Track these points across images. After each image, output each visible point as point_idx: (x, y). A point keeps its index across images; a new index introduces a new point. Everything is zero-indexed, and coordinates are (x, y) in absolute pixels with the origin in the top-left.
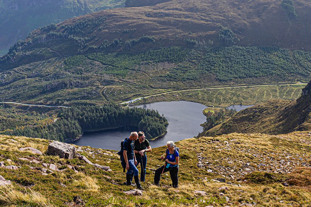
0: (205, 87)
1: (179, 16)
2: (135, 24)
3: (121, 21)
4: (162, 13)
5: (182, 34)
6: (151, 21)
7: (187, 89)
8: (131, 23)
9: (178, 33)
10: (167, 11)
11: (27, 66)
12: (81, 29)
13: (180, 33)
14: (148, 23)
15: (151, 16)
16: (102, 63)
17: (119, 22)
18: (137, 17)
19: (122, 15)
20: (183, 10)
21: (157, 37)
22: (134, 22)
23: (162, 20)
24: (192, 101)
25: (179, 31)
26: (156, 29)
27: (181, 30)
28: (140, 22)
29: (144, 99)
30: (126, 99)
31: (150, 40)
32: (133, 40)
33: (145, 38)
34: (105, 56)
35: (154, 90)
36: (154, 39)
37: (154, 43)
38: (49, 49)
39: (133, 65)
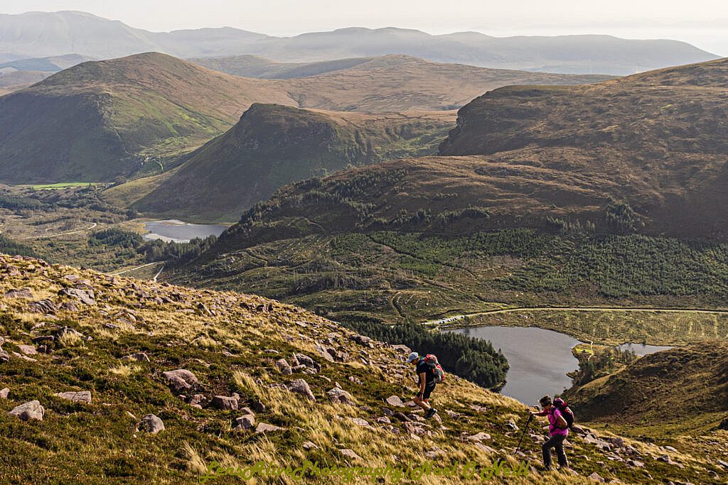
0: (577, 305)
1: (535, 175)
2: (457, 185)
3: (433, 179)
4: (503, 168)
5: (539, 208)
6: (484, 181)
7: (544, 307)
8: (450, 183)
9: (532, 206)
10: (513, 167)
11: (269, 246)
12: (363, 188)
13: (536, 206)
14: (478, 186)
15: (485, 174)
16: (395, 249)
17: (428, 180)
18: (459, 174)
19: (433, 169)
20: (543, 165)
21: (492, 211)
22: (454, 183)
23: (504, 181)
24: (552, 330)
25: (533, 201)
26: (492, 197)
27: (538, 200)
28: (465, 183)
29: (466, 319)
30: (434, 317)
31: (480, 214)
32: (451, 213)
33: (473, 210)
34: (400, 238)
35: (483, 304)
36: (487, 213)
37: (487, 220)
38: (307, 220)
39: (448, 256)
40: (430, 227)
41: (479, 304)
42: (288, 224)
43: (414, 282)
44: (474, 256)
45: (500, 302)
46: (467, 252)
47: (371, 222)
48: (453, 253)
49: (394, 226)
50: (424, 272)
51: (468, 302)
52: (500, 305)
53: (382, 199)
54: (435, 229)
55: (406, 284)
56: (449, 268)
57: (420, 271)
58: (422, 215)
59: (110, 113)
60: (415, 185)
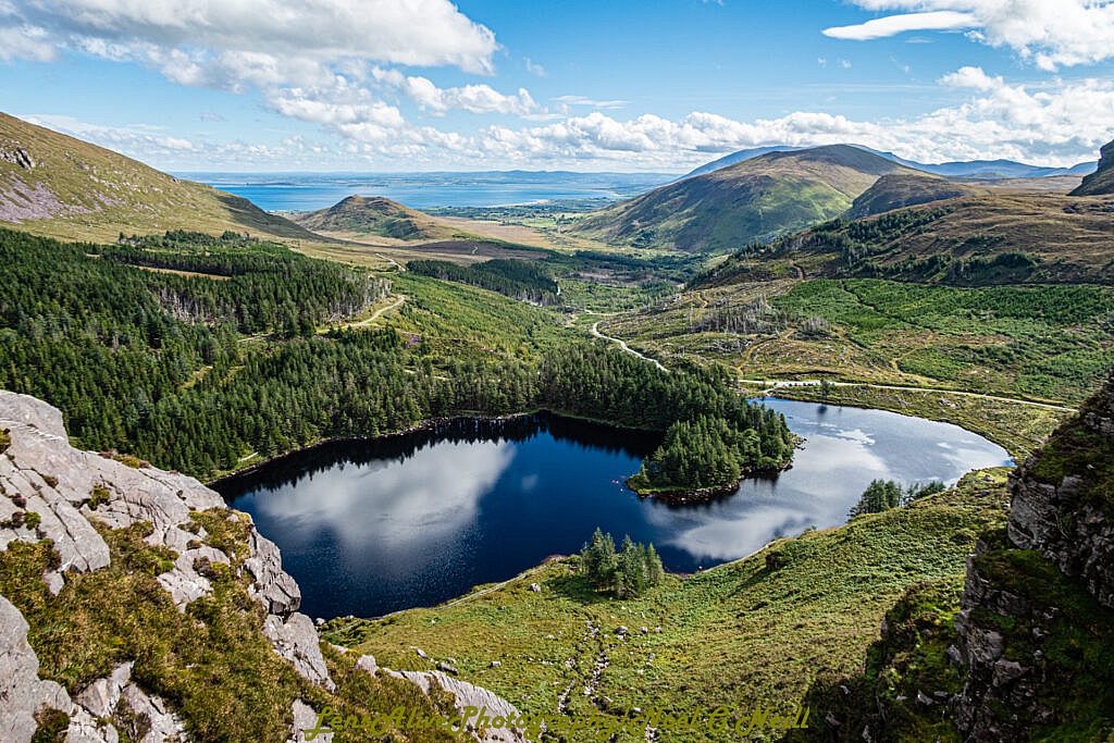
2: (1012, 224)
3: (986, 217)
6: (1064, 220)
8: (1004, 222)
11: (727, 288)
14: (1048, 224)
15: (1078, 211)
17: (978, 218)
18: (1031, 211)
21: (1048, 258)
22: (1013, 221)
23: (1100, 218)
26: (1058, 239)
28: (1031, 220)
30: (782, 376)
31: (1022, 261)
32: (977, 257)
33: (1014, 255)
34: (883, 287)
35: (893, 375)
36: (1038, 261)
37: (1031, 270)
38: (792, 262)
39: (925, 313)
40: (937, 278)
41: (885, 372)
42: (767, 266)
43: (827, 335)
44: (969, 316)
45: (929, 376)
46: (961, 310)
47: (861, 268)
48: (939, 309)
49: (888, 273)
50: (859, 325)
51: (871, 367)
52: (923, 380)
53: (897, 240)
54: (943, 281)
55: (810, 335)
56: (907, 326)
57: (854, 324)
58: (933, 261)
59: (762, 194)
60: (955, 224)
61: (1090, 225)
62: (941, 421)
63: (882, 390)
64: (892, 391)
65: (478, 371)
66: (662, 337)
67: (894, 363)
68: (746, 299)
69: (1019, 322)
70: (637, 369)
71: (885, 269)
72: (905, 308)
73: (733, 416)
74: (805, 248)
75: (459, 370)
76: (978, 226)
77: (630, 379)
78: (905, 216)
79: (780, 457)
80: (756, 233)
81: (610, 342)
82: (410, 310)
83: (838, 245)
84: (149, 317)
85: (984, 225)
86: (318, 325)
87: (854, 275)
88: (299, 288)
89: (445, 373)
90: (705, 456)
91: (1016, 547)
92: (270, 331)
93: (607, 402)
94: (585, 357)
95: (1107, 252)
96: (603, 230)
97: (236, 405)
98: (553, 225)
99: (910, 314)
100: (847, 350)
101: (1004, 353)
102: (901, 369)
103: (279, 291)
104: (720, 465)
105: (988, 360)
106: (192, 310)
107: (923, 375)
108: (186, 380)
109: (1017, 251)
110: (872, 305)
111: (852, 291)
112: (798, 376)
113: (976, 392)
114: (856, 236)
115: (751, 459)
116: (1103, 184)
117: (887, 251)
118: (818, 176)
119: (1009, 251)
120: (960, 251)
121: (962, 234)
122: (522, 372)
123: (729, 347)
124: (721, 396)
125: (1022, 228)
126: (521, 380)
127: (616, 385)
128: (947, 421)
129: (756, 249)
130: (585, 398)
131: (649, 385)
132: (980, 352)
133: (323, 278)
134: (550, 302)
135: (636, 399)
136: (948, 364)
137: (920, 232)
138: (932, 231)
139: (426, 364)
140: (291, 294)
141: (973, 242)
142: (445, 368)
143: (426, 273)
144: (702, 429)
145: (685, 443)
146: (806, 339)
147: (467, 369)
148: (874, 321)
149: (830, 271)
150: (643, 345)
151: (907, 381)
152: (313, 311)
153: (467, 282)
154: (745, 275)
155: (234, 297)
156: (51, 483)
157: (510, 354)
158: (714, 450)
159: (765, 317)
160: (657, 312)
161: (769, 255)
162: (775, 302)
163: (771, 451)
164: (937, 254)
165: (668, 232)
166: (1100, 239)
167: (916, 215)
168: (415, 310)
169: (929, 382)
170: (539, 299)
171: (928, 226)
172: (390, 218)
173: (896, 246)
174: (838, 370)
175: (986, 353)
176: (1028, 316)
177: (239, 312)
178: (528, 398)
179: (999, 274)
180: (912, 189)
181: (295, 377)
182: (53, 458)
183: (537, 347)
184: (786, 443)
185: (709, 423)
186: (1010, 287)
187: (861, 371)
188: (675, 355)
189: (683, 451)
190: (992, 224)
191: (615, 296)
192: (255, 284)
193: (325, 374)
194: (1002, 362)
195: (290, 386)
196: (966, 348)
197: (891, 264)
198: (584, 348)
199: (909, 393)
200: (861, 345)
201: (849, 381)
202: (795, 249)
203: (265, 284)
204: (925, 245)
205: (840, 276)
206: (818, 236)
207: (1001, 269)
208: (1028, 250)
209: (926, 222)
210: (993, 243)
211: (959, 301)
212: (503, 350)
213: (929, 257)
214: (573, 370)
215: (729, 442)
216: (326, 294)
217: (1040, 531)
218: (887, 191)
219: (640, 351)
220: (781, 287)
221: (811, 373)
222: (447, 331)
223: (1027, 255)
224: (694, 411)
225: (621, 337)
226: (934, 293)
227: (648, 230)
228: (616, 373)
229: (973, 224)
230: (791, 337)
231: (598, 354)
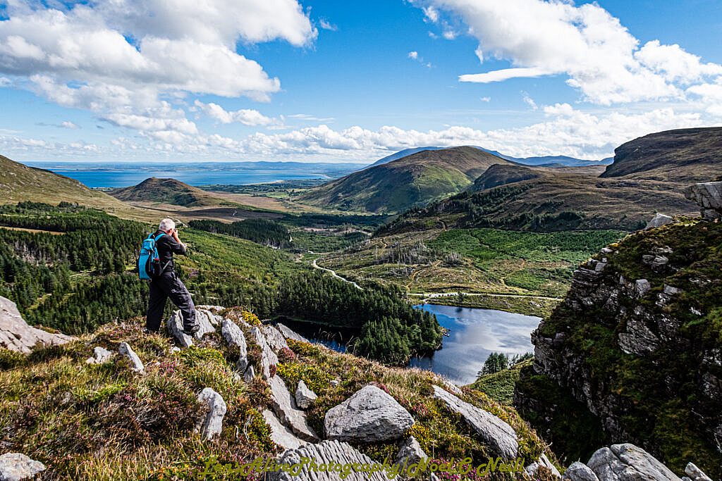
1: (652, 187)
2: (569, 194)
3: (552, 190)
5: (640, 213)
8: (563, 193)
9: (632, 211)
10: (634, 181)
11: (399, 236)
13: (636, 211)
14: (588, 194)
15: (604, 187)
17: (547, 191)
18: (577, 187)
20: (665, 179)
21: (589, 215)
23: (617, 191)
25: (635, 207)
26: (594, 203)
27: (641, 206)
28: (578, 192)
30: (434, 290)
31: (574, 217)
32: (548, 215)
33: (569, 213)
34: (494, 234)
35: (503, 287)
36: (583, 216)
37: (580, 222)
38: (438, 219)
39: (519, 249)
40: (526, 227)
41: (497, 286)
42: (423, 221)
43: (461, 264)
44: (545, 250)
45: (523, 288)
46: (541, 247)
47: (480, 222)
48: (527, 247)
49: (497, 225)
50: (480, 257)
51: (488, 283)
52: (520, 290)
53: (501, 205)
54: (530, 229)
55: (451, 264)
56: (509, 257)
57: (477, 257)
58: (523, 217)
59: (419, 176)
60: (534, 195)
61: (611, 195)
62: (532, 315)
63: (495, 297)
64: (502, 298)
65: (238, 292)
66: (358, 267)
67: (502, 280)
68: (411, 242)
69: (574, 253)
70: (342, 288)
71: (495, 222)
72: (508, 246)
73: (404, 317)
74: (446, 210)
75: (225, 292)
76: (548, 195)
77: (338, 295)
78: (505, 190)
79: (434, 342)
80: (416, 201)
81: (325, 271)
82: (191, 253)
83: (465, 208)
84: (5, 261)
85: (551, 195)
86: (127, 264)
87: (476, 226)
88: (114, 240)
89: (215, 294)
90: (386, 343)
91: (537, 374)
92: (93, 269)
93: (323, 310)
94: (308, 281)
95: (622, 210)
96: (320, 200)
97: (68, 321)
98: (286, 196)
99: (511, 250)
100: (474, 273)
101: (567, 273)
102: (506, 283)
103: (100, 241)
104: (396, 348)
105: (557, 277)
106: (37, 256)
107: (519, 287)
108: (32, 304)
109: (571, 211)
110: (488, 245)
111: (475, 236)
112: (444, 290)
113: (552, 297)
114: (477, 202)
115: (415, 345)
116: (617, 171)
117: (496, 211)
118: (453, 165)
119: (566, 211)
120: (538, 211)
121: (539, 201)
122: (267, 293)
123: (401, 273)
124: (396, 304)
125: (573, 197)
126: (266, 297)
127: (329, 299)
128: (535, 315)
129: (416, 210)
130: (309, 308)
131: (350, 298)
132: (553, 272)
133: (131, 233)
134: (286, 246)
135: (342, 308)
136: (535, 280)
137: (514, 200)
138: (521, 199)
139: (202, 288)
140: (108, 244)
141: (545, 205)
142: (215, 291)
143: (202, 229)
144: (385, 326)
145: (374, 335)
146: (448, 267)
147: (230, 291)
148: (489, 254)
149: (462, 223)
150: (346, 273)
151: (510, 291)
152: (123, 255)
153: (230, 234)
154: (410, 227)
155: (67, 246)
156: (18, 337)
157: (259, 281)
158: (392, 338)
159: (423, 253)
160: (354, 251)
161: (424, 215)
162: (429, 244)
163: (428, 338)
164: (525, 212)
165: (361, 200)
166: (617, 203)
167: (512, 189)
168: (194, 253)
169: (523, 292)
170: (278, 245)
171: (519, 196)
172: (178, 192)
173: (501, 208)
174: (469, 286)
175: (556, 273)
176: (580, 249)
177: (71, 258)
178: (271, 309)
179: (561, 224)
180: (509, 173)
181: (111, 299)
182: (17, 326)
183: (276, 276)
184: (438, 332)
185: (389, 322)
186: (568, 232)
187: (482, 286)
188: (367, 279)
189: (373, 340)
190: (556, 194)
191: (328, 242)
192: (83, 237)
193: (132, 297)
194: (565, 277)
195: (107, 306)
196: (545, 270)
197: (498, 219)
198: (307, 276)
199: (512, 299)
200: (481, 269)
201: (475, 293)
202: (440, 210)
203: (90, 237)
204: (517, 207)
205: (468, 227)
206: (453, 202)
207: (562, 221)
208: (578, 210)
209: (517, 194)
210: (557, 205)
211: (539, 241)
212: (254, 278)
213: (520, 214)
214: (301, 290)
215: (402, 333)
216: (133, 243)
217: (548, 364)
218: (494, 174)
219: (344, 277)
220: (432, 234)
221: (451, 288)
222: (216, 266)
223: (577, 213)
224: (379, 314)
225: (332, 268)
226: (525, 236)
227: (348, 199)
228: (328, 292)
229: (545, 194)
230: (439, 266)
231: (316, 280)
